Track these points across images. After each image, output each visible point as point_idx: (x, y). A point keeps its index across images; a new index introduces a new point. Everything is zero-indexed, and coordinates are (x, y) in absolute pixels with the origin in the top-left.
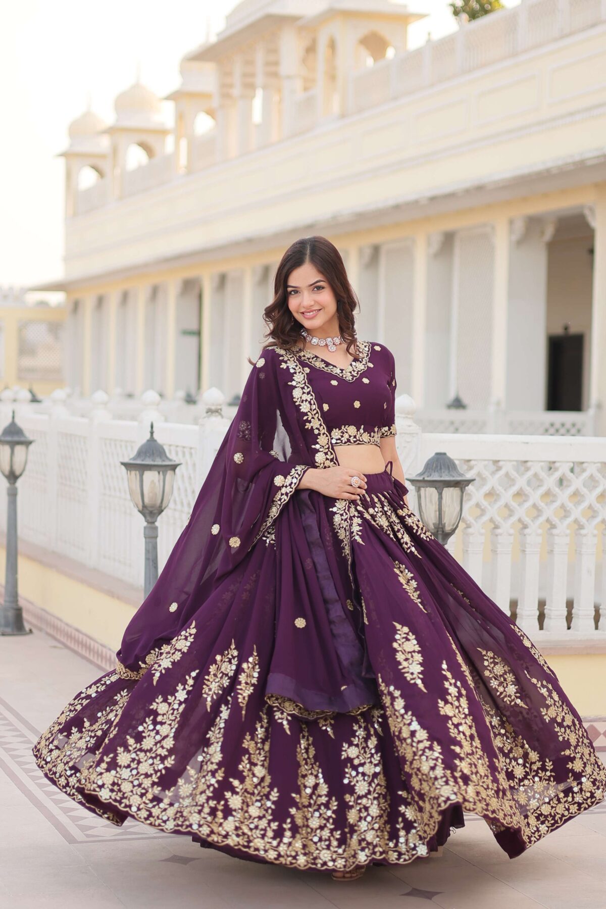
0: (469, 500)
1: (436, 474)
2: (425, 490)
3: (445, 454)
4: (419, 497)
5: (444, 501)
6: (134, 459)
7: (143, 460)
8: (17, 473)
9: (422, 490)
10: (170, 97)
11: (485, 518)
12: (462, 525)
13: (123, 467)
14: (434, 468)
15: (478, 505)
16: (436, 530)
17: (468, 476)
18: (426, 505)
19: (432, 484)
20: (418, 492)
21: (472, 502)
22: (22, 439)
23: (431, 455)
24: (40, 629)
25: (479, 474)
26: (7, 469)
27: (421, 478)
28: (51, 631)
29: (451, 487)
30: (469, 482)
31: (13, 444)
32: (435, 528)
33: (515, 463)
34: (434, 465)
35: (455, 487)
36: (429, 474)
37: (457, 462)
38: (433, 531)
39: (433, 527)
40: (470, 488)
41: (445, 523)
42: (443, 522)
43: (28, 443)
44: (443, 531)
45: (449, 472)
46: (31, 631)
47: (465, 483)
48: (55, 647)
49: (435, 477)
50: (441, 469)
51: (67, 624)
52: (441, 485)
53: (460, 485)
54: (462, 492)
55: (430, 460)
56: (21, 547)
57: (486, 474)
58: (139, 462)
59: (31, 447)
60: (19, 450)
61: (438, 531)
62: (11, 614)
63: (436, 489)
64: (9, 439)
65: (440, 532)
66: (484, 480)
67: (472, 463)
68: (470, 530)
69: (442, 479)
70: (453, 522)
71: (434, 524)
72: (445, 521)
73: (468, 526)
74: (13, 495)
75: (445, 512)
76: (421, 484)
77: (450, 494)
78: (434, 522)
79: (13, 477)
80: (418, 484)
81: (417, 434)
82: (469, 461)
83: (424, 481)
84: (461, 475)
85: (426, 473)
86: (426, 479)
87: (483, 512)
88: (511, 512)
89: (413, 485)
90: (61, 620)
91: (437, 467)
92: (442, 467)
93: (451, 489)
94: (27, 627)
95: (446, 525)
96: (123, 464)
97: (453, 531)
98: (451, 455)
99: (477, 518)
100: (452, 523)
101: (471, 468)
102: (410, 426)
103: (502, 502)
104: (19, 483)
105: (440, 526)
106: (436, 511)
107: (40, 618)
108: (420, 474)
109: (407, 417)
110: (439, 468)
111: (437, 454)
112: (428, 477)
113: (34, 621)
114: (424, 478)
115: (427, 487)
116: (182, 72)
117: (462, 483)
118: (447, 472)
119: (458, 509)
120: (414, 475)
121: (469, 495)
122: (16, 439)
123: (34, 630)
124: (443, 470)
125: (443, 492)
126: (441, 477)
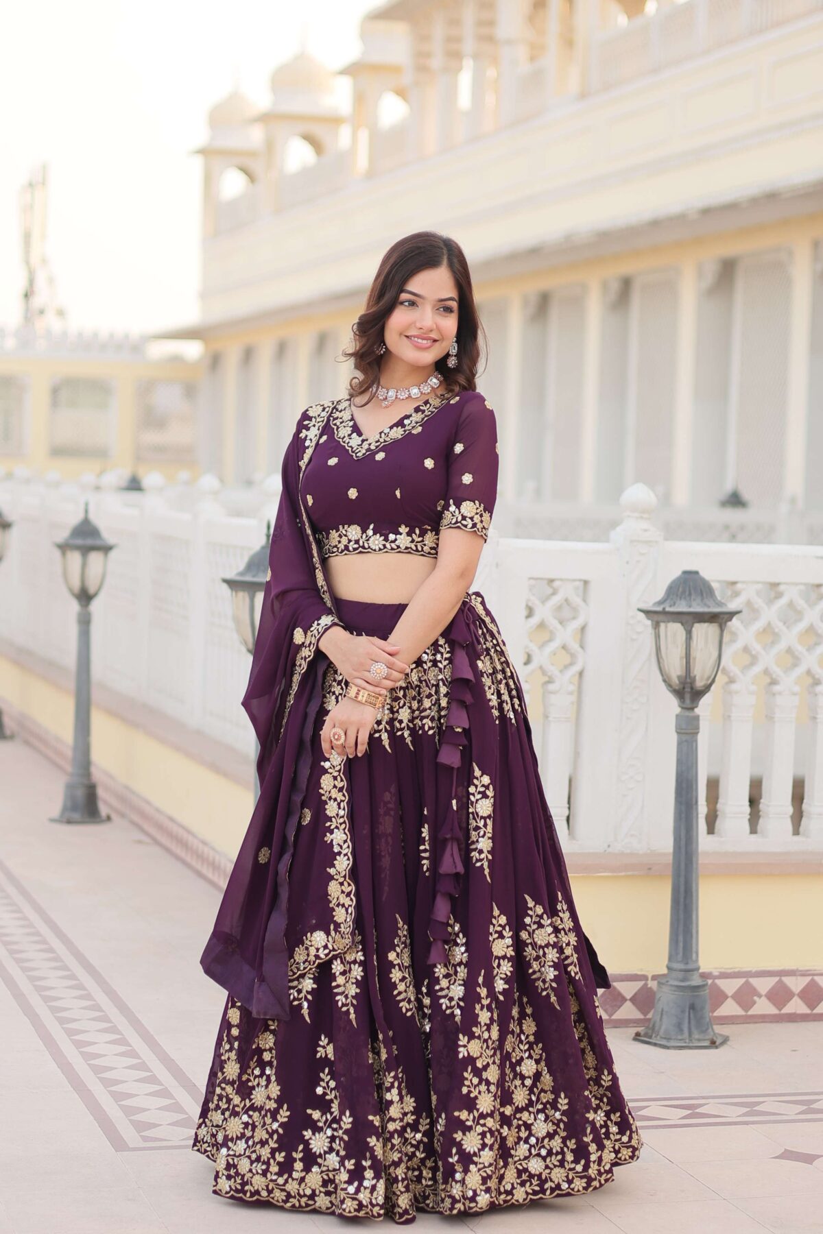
0: (733, 641)
1: (683, 603)
2: (666, 627)
3: (697, 573)
4: (657, 637)
5: (694, 644)
6: (241, 574)
7: (254, 576)
8: (92, 590)
9: (662, 626)
10: (346, 71)
11: (757, 669)
12: (721, 679)
13: (225, 586)
14: (679, 593)
15: (746, 649)
16: (682, 686)
17: (732, 606)
18: (667, 648)
19: (677, 617)
20: (655, 629)
21: (739, 645)
22: (98, 543)
23: (676, 573)
24: (123, 815)
25: (749, 603)
26: (76, 584)
27: (659, 609)
28: (135, 818)
29: (705, 622)
30: (731, 615)
31: (86, 550)
32: (680, 683)
33: (802, 587)
34: (681, 589)
35: (711, 622)
36: (672, 602)
37: (714, 585)
38: (677, 688)
39: (677, 682)
40: (735, 623)
41: (695, 677)
42: (692, 675)
43: (106, 549)
44: (692, 688)
45: (702, 600)
46: (109, 818)
47: (726, 617)
48: (140, 842)
49: (682, 607)
50: (690, 594)
51: (158, 810)
52: (690, 620)
53: (719, 619)
54: (722, 630)
55: (674, 582)
56: (96, 695)
57: (759, 602)
58: (248, 578)
59: (113, 554)
60: (95, 558)
61: (684, 688)
62: (80, 793)
63: (682, 624)
64: (79, 542)
65: (688, 689)
66: (755, 612)
67: (739, 586)
68: (734, 687)
69: (691, 610)
70: (707, 673)
71: (679, 677)
72: (696, 672)
73: (732, 681)
74: (85, 622)
75: (695, 659)
76: (661, 617)
77: (704, 632)
78: (679, 673)
79: (85, 597)
80: (656, 617)
81: (656, 542)
82: (734, 583)
83: (664, 613)
84: (720, 604)
85: (668, 601)
86: (668, 609)
87: (754, 660)
88: (796, 660)
89: (649, 619)
90: (148, 803)
91: (684, 592)
92: (692, 592)
93: (706, 625)
94: (103, 810)
95: (697, 678)
96: (226, 581)
97: (708, 688)
98: (706, 574)
99: (746, 668)
100: (706, 676)
101: (736, 594)
102: (646, 530)
103: (782, 645)
104: (96, 606)
105: (688, 680)
106: (681, 658)
107: (122, 799)
108: (660, 603)
109: (642, 518)
110: (687, 593)
111: (685, 573)
112: (670, 606)
113: (114, 802)
114: (664, 609)
115: (669, 622)
116: (364, 35)
117: (722, 616)
118: (699, 600)
119: (716, 654)
120: (651, 604)
121: (734, 634)
122: (89, 542)
123: (113, 816)
124: (693, 597)
125: (694, 629)
126: (690, 607)
